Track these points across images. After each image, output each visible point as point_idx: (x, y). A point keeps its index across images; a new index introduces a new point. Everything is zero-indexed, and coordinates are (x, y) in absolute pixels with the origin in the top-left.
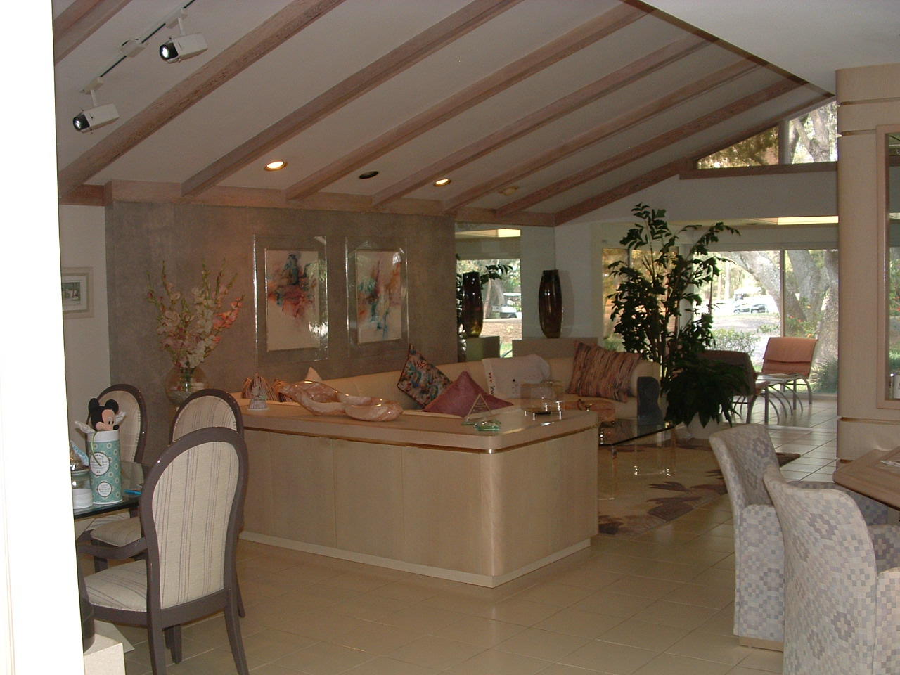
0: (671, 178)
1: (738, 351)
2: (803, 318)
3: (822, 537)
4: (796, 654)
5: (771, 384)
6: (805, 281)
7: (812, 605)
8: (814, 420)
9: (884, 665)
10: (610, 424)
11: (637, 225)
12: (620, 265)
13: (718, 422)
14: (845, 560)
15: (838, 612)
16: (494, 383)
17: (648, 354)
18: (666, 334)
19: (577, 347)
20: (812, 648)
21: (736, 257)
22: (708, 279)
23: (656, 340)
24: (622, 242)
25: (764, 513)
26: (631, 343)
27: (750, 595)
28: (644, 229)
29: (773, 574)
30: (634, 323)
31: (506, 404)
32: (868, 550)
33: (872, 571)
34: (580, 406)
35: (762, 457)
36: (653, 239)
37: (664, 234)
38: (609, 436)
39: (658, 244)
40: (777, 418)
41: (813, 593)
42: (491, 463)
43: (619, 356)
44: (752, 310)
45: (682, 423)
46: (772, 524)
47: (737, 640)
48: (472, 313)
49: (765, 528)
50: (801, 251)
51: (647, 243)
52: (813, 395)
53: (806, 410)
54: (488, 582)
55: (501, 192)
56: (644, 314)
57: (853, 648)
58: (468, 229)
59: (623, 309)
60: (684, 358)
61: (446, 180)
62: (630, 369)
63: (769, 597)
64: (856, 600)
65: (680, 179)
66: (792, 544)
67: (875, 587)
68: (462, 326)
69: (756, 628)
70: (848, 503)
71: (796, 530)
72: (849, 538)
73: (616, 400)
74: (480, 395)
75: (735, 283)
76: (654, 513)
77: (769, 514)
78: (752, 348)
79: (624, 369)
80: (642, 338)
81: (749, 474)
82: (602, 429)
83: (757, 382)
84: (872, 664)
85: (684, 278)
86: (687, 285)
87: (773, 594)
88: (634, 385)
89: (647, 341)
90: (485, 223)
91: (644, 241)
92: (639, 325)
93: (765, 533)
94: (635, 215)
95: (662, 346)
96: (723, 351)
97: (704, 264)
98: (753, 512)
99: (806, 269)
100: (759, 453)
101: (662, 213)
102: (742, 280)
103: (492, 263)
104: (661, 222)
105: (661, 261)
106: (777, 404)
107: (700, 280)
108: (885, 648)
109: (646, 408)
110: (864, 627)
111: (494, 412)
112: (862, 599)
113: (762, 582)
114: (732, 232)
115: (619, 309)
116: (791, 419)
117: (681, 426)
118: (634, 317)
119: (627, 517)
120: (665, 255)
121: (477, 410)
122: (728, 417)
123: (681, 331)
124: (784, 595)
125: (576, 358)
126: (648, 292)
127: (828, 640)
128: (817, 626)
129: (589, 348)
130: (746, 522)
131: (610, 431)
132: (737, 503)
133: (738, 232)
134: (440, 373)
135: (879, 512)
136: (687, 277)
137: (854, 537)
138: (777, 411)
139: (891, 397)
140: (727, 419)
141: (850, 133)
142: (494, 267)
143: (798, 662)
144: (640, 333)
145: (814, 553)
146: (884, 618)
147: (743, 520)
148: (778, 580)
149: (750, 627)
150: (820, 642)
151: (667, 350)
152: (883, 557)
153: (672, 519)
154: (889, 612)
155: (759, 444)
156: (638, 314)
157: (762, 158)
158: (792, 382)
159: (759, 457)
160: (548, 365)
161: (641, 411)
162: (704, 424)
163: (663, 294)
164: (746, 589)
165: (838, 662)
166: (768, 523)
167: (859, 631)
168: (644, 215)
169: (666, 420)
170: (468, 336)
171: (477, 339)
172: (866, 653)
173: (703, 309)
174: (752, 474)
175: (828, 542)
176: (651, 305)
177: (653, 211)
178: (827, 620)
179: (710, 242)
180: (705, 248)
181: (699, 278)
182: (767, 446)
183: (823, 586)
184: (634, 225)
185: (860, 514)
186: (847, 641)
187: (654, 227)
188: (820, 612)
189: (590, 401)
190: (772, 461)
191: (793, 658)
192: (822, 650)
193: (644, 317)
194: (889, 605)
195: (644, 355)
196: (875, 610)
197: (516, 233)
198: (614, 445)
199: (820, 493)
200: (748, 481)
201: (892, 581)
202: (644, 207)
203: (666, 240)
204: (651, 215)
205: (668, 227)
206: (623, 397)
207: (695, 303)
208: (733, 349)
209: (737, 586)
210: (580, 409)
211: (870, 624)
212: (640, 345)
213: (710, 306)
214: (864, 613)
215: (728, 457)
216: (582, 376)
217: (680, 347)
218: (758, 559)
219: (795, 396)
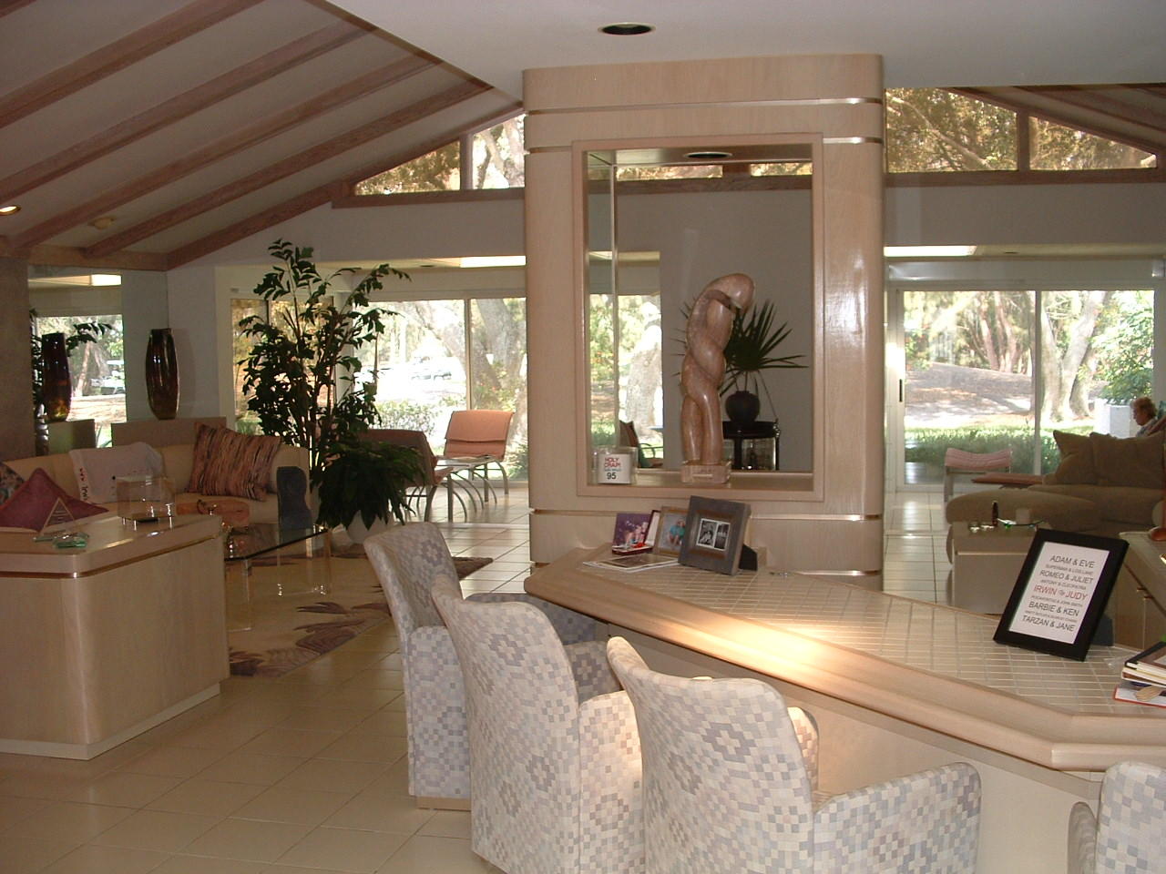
0: (320, 208)
1: (414, 429)
2: (498, 386)
3: (508, 663)
4: (486, 812)
5: (455, 470)
6: (499, 339)
7: (502, 750)
8: (512, 514)
9: (592, 816)
10: (244, 531)
11: (276, 268)
12: (254, 323)
13: (386, 522)
14: (539, 690)
15: (534, 757)
16: (86, 483)
17: (292, 437)
18: (316, 409)
19: (197, 431)
20: (505, 803)
21: (411, 308)
22: (369, 338)
23: (303, 418)
24: (255, 291)
25: (438, 638)
26: (270, 423)
27: (426, 742)
28: (286, 274)
29: (455, 714)
30: (274, 397)
31: (98, 510)
32: (566, 676)
33: (571, 701)
34: (201, 509)
35: (435, 565)
36: (298, 286)
37: (311, 280)
38: (240, 546)
39: (303, 294)
40: (463, 514)
41: (502, 735)
42: (76, 590)
43: (254, 441)
44: (435, 377)
45: (341, 525)
46: (449, 650)
47: (414, 802)
48: (56, 387)
49: (440, 656)
50: (494, 300)
51: (289, 291)
52: (509, 482)
53: (501, 501)
54: (80, 752)
55: (92, 224)
56: (287, 384)
57: (555, 799)
58: (50, 275)
59: (259, 379)
60: (339, 441)
61: (14, 208)
62: (269, 457)
63: (451, 744)
64: (554, 740)
65: (333, 207)
66: (471, 675)
67: (577, 721)
68: (43, 407)
69: (437, 784)
70: (538, 618)
71: (475, 656)
72: (541, 661)
73: (252, 498)
74: (59, 499)
75: (413, 342)
76: (304, 645)
77: (444, 638)
78: (431, 425)
79: (261, 458)
80: (286, 416)
81: (419, 589)
82: (231, 537)
83: (437, 468)
84: (579, 815)
85: (339, 337)
86: (342, 346)
87: (456, 739)
88: (274, 478)
89: (292, 420)
90: (74, 266)
91: (286, 289)
92: (281, 399)
93: (441, 662)
94: (273, 254)
95: (311, 427)
96: (394, 430)
97: (364, 318)
98: (424, 637)
99: (501, 323)
100: (430, 560)
101: (308, 252)
102: (422, 337)
103: (81, 320)
104: (308, 264)
105: (308, 316)
106: (464, 496)
107: (358, 339)
108: (593, 795)
109: (290, 508)
110: (566, 771)
111: (80, 522)
112: (562, 738)
113: (441, 725)
114: (401, 276)
115: (254, 379)
116: (482, 513)
117: (339, 530)
118: (274, 389)
119: (269, 652)
120: (314, 307)
121: (56, 520)
122: (399, 515)
123: (336, 405)
124: (467, 739)
125: (197, 445)
126: (291, 356)
127: (524, 793)
128: (509, 776)
129: (214, 432)
130: (415, 649)
131: (243, 541)
132: (403, 626)
133: (407, 277)
134: (10, 472)
135: (585, 626)
136: (342, 336)
137: (547, 661)
138: (463, 505)
139: (594, 481)
140: (397, 517)
141: (539, 150)
142: (85, 326)
143: (490, 824)
144: (282, 410)
145: (500, 684)
146: (590, 759)
147: (412, 647)
148: (461, 721)
149: (429, 783)
150: (514, 795)
151: (318, 430)
152: (589, 682)
153: (328, 651)
154: (596, 750)
155: (429, 547)
156: (279, 385)
157: (444, 182)
158: (482, 467)
159: (431, 565)
160: (159, 456)
161: (283, 511)
162: (368, 526)
163: (312, 358)
164: (421, 735)
165: (537, 818)
166: (444, 650)
167: (562, 777)
168: (285, 256)
169: (319, 523)
170: (52, 420)
171: (63, 423)
172: (571, 804)
173: (363, 377)
174: (422, 587)
175: (516, 669)
176: (296, 372)
177: (297, 249)
178: (521, 767)
179: (372, 288)
180: (366, 297)
181: (358, 336)
182: (440, 550)
183: (513, 726)
184: (272, 268)
185: (554, 631)
186: (546, 791)
187: (298, 270)
188: (512, 758)
189: (213, 502)
190: (447, 571)
191: (483, 819)
192: (518, 804)
193: (287, 388)
194: (596, 742)
195: (288, 439)
196: (579, 750)
197: (114, 280)
198: (247, 558)
199: (502, 608)
200: (417, 596)
201: (598, 712)
202: (284, 245)
203: (315, 288)
204: (294, 255)
205: (317, 269)
206: (262, 494)
207: (352, 368)
208: (407, 428)
209: (410, 733)
210: (201, 513)
211: (573, 768)
212: (282, 426)
213: (375, 373)
214: (565, 755)
215: (389, 567)
216: (205, 469)
217: (335, 426)
218: (434, 696)
219: (487, 485)
